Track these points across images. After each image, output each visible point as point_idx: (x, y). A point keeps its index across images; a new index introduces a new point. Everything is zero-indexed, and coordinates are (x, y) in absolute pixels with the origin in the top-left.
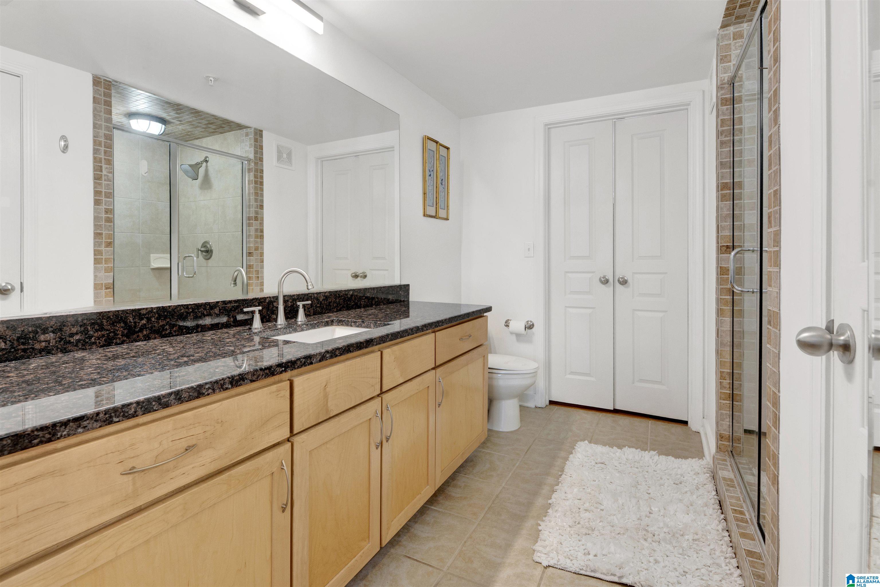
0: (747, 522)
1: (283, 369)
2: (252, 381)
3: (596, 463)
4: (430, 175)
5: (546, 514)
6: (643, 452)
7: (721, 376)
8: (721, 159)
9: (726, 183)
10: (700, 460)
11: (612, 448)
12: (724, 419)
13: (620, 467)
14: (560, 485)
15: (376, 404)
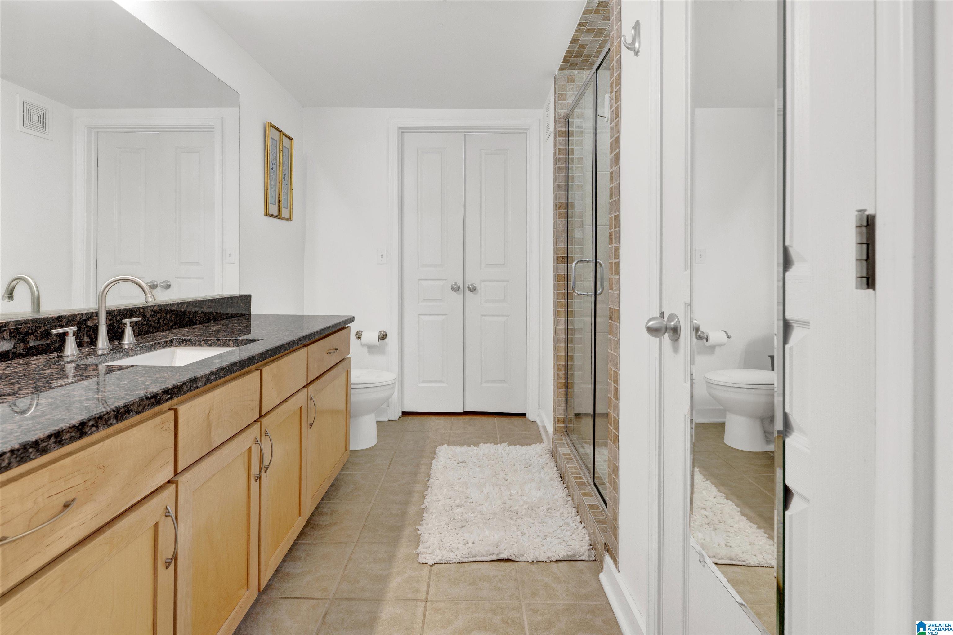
0: (585, 484)
1: (169, 396)
2: (138, 413)
3: (458, 463)
4: (273, 167)
5: (421, 518)
6: (496, 445)
7: (557, 368)
8: (558, 182)
9: (562, 203)
10: (542, 444)
11: (469, 447)
12: (560, 405)
13: (478, 462)
14: (429, 489)
15: (254, 431)
